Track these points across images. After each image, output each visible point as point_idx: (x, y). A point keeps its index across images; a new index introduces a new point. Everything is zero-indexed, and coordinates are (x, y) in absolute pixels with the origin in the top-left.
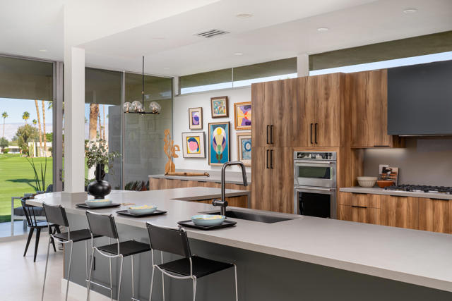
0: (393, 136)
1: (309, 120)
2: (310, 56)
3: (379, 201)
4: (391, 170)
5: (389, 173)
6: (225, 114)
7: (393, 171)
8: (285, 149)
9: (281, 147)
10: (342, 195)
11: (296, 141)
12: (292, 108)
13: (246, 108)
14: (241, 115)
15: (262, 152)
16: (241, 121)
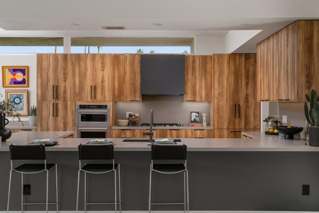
0: (142, 95)
1: (88, 83)
2: (71, 38)
3: (139, 133)
4: (134, 115)
5: (134, 117)
7: (136, 116)
8: (69, 103)
9: (65, 101)
10: (114, 131)
11: (78, 97)
12: (74, 74)
13: (15, 70)
14: (9, 76)
15: (47, 105)
16: (10, 81)
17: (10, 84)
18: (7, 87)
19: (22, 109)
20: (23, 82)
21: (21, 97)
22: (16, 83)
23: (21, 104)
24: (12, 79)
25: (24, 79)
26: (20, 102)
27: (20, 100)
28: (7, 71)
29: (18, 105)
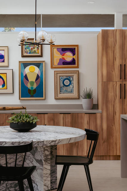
2: (123, 15)
6: (40, 54)
13: (64, 50)
14: (58, 56)
15: (113, 86)
16: (58, 61)
17: (59, 64)
18: (55, 68)
19: (71, 92)
20: (73, 62)
21: (71, 79)
22: (65, 63)
23: (71, 86)
24: (60, 59)
25: (74, 59)
26: (70, 84)
27: (70, 81)
28: (55, 50)
29: (68, 87)
